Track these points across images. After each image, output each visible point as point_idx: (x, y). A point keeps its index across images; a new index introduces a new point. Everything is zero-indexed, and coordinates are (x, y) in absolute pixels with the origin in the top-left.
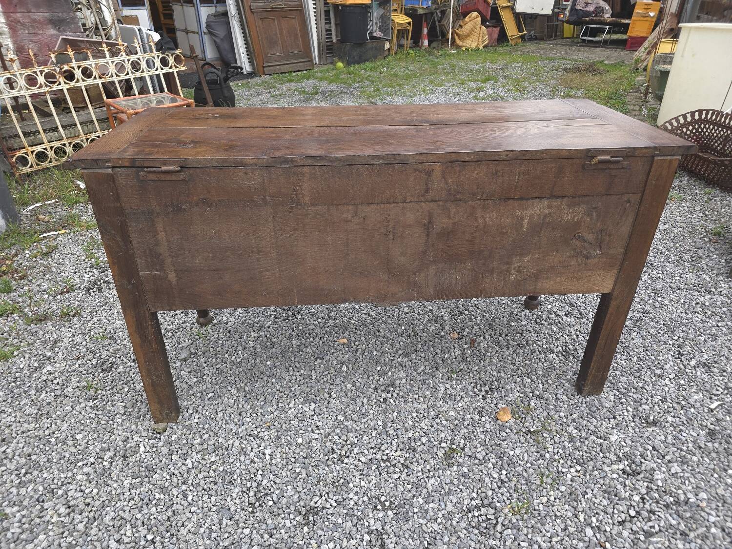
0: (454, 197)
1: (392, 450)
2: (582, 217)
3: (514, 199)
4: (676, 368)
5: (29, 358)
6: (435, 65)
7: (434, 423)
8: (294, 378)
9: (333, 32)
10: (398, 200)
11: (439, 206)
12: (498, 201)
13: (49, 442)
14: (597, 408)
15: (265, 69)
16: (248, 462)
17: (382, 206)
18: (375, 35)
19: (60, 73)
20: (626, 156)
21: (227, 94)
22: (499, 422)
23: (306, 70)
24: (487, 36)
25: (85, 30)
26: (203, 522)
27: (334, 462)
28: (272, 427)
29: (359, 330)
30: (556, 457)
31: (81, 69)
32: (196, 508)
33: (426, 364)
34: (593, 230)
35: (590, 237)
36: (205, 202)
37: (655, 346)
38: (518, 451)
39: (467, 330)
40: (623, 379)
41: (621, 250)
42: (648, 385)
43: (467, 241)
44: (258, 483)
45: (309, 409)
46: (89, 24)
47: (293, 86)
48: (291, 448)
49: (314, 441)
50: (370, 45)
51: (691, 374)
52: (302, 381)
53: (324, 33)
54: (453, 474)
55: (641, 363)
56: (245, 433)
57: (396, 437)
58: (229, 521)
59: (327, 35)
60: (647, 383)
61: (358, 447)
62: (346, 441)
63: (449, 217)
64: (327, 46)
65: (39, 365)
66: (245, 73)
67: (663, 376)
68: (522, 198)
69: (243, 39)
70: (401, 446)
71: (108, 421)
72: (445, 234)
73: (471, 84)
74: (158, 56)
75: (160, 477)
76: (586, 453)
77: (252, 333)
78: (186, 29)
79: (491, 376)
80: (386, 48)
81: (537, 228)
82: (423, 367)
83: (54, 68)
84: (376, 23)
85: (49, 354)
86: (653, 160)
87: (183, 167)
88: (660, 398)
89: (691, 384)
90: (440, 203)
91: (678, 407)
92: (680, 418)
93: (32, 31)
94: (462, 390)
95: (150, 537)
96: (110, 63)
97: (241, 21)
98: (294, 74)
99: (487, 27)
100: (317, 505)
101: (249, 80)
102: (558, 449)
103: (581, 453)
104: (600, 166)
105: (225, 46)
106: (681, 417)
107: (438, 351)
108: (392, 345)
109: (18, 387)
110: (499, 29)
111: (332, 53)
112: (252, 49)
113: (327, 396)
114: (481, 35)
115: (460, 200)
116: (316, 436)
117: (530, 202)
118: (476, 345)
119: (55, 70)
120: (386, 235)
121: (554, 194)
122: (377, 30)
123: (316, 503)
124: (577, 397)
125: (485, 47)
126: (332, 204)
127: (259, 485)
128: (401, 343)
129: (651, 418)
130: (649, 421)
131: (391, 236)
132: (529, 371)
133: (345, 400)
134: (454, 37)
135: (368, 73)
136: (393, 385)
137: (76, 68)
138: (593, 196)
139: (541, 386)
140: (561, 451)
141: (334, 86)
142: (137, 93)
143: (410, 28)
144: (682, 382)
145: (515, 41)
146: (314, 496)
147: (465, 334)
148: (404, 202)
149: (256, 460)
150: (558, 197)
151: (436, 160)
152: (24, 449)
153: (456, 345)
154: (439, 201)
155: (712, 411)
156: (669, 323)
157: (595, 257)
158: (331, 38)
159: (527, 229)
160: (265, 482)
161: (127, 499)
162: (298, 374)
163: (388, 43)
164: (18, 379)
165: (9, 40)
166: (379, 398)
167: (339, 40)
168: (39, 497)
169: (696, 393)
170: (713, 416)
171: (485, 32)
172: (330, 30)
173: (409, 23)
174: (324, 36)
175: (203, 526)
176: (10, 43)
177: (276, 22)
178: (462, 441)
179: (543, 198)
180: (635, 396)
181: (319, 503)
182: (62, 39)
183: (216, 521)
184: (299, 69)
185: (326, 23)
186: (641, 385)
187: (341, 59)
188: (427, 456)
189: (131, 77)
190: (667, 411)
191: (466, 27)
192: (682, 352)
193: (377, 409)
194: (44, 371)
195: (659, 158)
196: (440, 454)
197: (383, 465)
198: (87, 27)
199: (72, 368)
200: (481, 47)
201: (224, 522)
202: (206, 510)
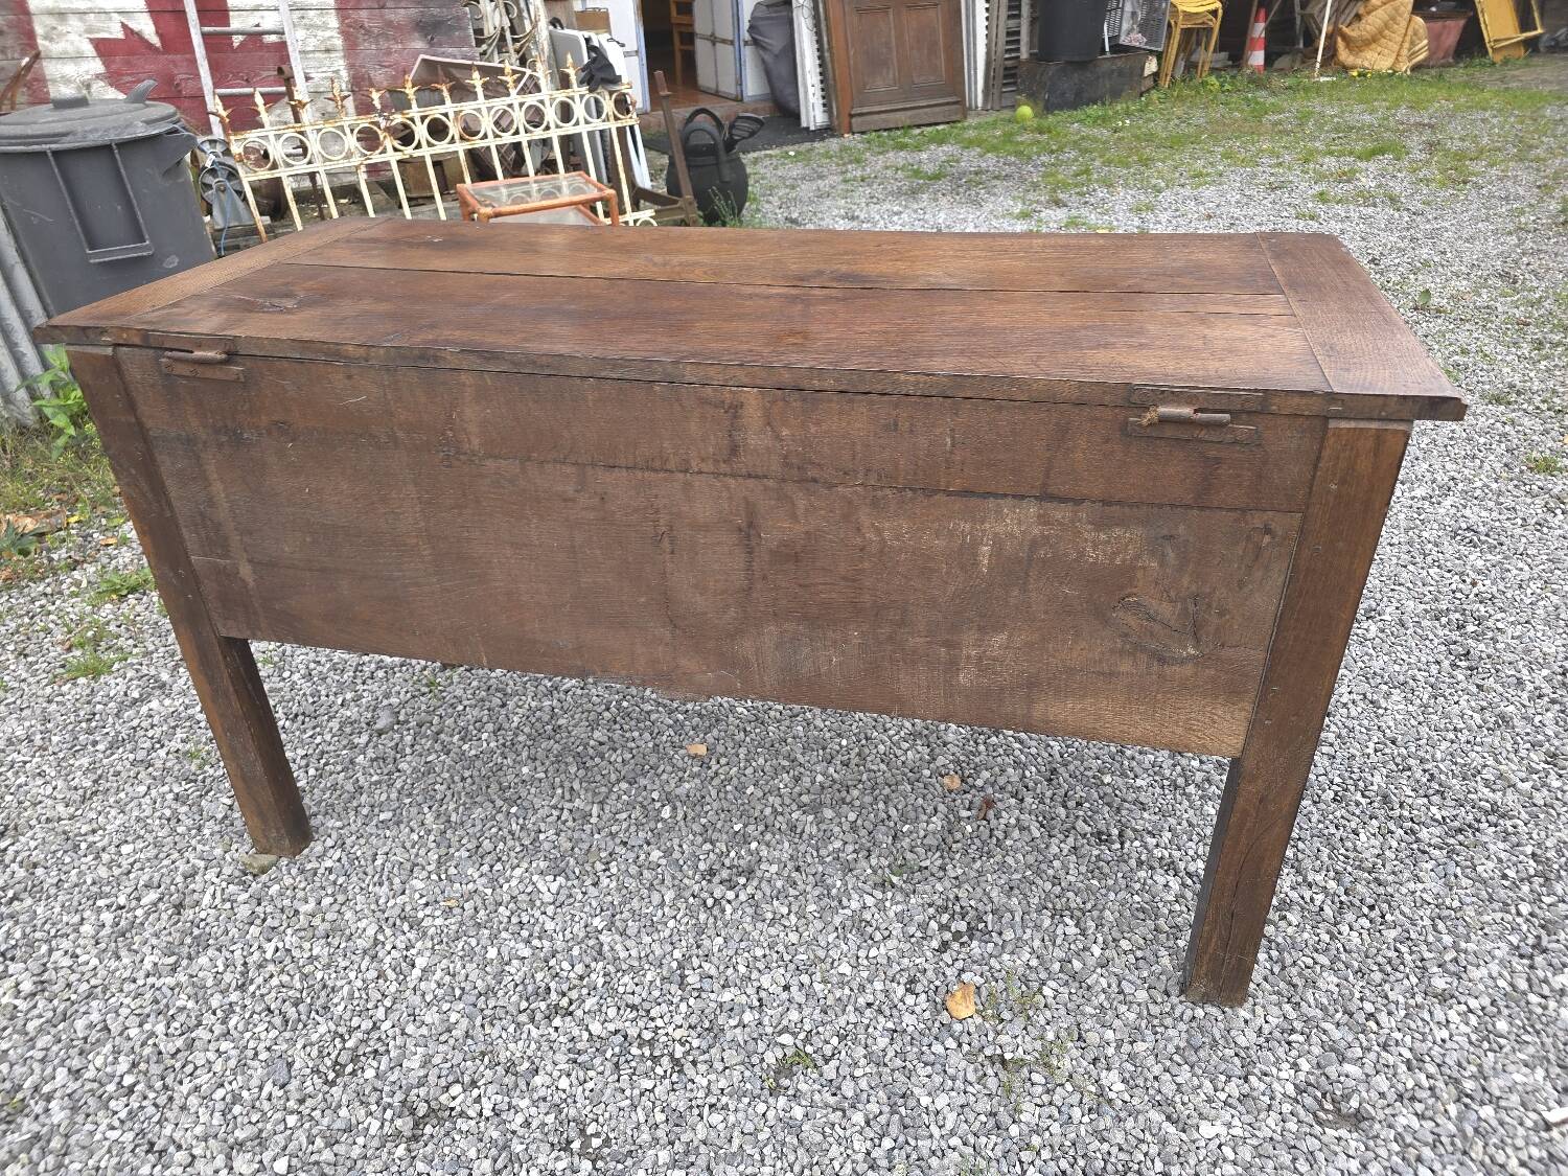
0: (801, 472)
1: (673, 1024)
2: (1137, 557)
3: (950, 494)
4: (1502, 983)
5: (131, 680)
6: (1259, 112)
7: (794, 982)
8: (556, 813)
9: (1024, 37)
10: (671, 465)
11: (766, 488)
12: (910, 494)
13: (76, 847)
14: (1214, 1040)
15: (854, 120)
16: (372, 974)
17: (639, 474)
18: (1124, 40)
19: (387, 129)
20: (1243, 411)
21: (728, 174)
22: (945, 1017)
23: (948, 123)
24: (1425, 42)
25: (479, 43)
26: (232, 1078)
27: (532, 1020)
28: (457, 911)
29: (745, 730)
30: (1036, 1141)
31: (427, 121)
32: (232, 1045)
33: (850, 837)
34: (1172, 594)
35: (1166, 610)
36: (282, 428)
37: (1470, 911)
38: (941, 1101)
39: (986, 774)
40: (1329, 980)
41: (1258, 655)
42: (1390, 1014)
43: (844, 578)
44: (375, 1024)
45: (548, 887)
46: (490, 29)
47: (901, 158)
48: (468, 965)
49: (515, 962)
50: (1106, 66)
51: (1539, 1011)
52: (570, 823)
53: (1003, 38)
54: (771, 1114)
55: (1404, 949)
56: (397, 911)
57: (695, 994)
58: (277, 1088)
59: (1008, 43)
60: (1392, 1007)
61: (597, 998)
62: (581, 978)
63: (794, 517)
64: (1006, 69)
65: (141, 695)
66: (812, 128)
67: (1452, 997)
68: (966, 493)
69: (817, 54)
70: (693, 1020)
71: (189, 830)
72: (792, 555)
73: (1330, 162)
74: (582, 97)
75: (209, 964)
76: (1121, 1149)
77: (530, 700)
78: (713, 35)
79: (985, 899)
80: (1147, 72)
81: (1016, 568)
82: (838, 844)
83: (376, 119)
84: (1134, 14)
85: (165, 677)
86: (1325, 429)
87: (232, 356)
88: (1408, 1054)
89: (1526, 1037)
90: (771, 483)
91: (1446, 1093)
92: (1438, 1125)
93: (384, 45)
94: (899, 917)
95: (128, 1080)
96: (484, 111)
97: (816, 17)
98: (917, 131)
99: (1428, 18)
100: (452, 1105)
101: (816, 145)
102: (1049, 1122)
103: (1105, 1147)
104: (1169, 432)
105: (782, 69)
106: (1440, 1119)
107: (893, 812)
108: (797, 779)
109: (90, 732)
110: (1462, 22)
111: (1015, 84)
112: (831, 75)
113: (599, 866)
114: (1408, 38)
115: (815, 480)
116: (526, 952)
117: (991, 503)
118: (991, 814)
119: (377, 124)
120: (657, 540)
121: (1052, 489)
122: (1133, 29)
123: (454, 1098)
124: (1174, 1000)
125: (1416, 68)
126: (529, 459)
127: (375, 1027)
128: (820, 778)
129: (1354, 1103)
130: (1344, 1111)
131: (666, 543)
132: (1089, 906)
133: (632, 884)
134: (1335, 42)
135: (1085, 131)
136: (749, 873)
137: (418, 120)
138: (1161, 506)
139: (1096, 950)
140: (1056, 1128)
141: (990, 161)
142: (531, 172)
143: (1216, 25)
144: (1502, 1025)
145: (1505, 53)
146: (457, 1081)
147: (979, 783)
148: (686, 471)
149: (391, 975)
150: (1063, 500)
151: (745, 380)
152: (34, 853)
153: (941, 807)
154: (766, 477)
155: (1548, 1127)
156: (1551, 854)
157: (1183, 662)
158: (1018, 50)
159: (990, 569)
160: (386, 1026)
161: (133, 994)
162: (568, 805)
163: (1155, 61)
164: (97, 717)
165: (341, 62)
166: (704, 895)
167: (1035, 54)
168: (7, 950)
169: (1526, 1066)
170: (1541, 1144)
171: (1422, 32)
172: (1018, 33)
173: (1214, 13)
174: (1002, 46)
175: (226, 1084)
176: (342, 68)
177: (891, 16)
178: (835, 1041)
179: (1023, 497)
180: (1336, 1034)
181: (458, 1101)
182: (424, 60)
183: (255, 1082)
184: (932, 121)
185: (1010, 17)
186: (1369, 1008)
187: (1032, 98)
188: (731, 1057)
189: (523, 138)
190: (1407, 1095)
191: (1370, 18)
192: (1544, 943)
193: (685, 920)
194: (144, 709)
195: (1344, 425)
196: (770, 1058)
197: (635, 1051)
198: (486, 35)
199: (189, 711)
200: (1404, 67)
201: (268, 1087)
202: (250, 1053)
